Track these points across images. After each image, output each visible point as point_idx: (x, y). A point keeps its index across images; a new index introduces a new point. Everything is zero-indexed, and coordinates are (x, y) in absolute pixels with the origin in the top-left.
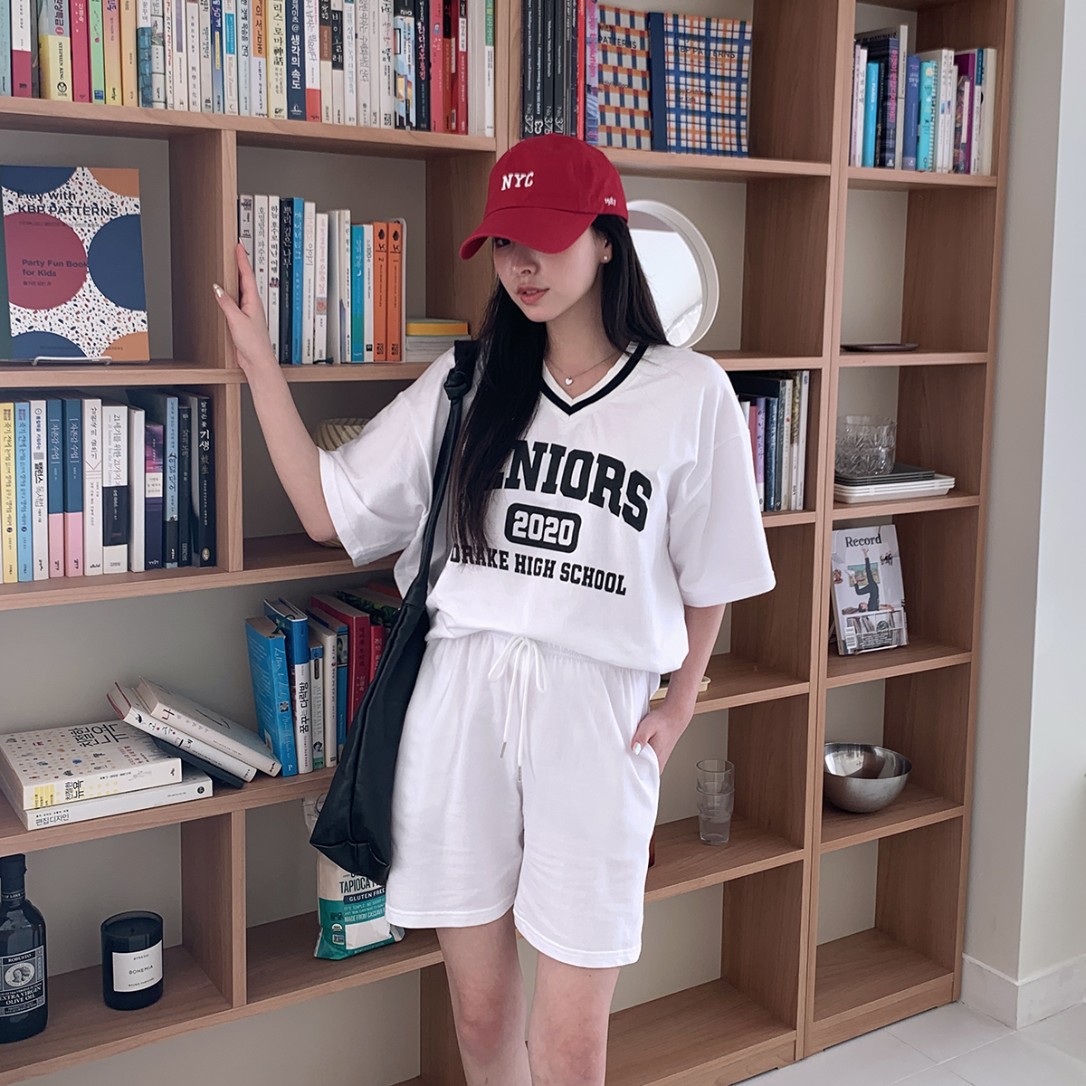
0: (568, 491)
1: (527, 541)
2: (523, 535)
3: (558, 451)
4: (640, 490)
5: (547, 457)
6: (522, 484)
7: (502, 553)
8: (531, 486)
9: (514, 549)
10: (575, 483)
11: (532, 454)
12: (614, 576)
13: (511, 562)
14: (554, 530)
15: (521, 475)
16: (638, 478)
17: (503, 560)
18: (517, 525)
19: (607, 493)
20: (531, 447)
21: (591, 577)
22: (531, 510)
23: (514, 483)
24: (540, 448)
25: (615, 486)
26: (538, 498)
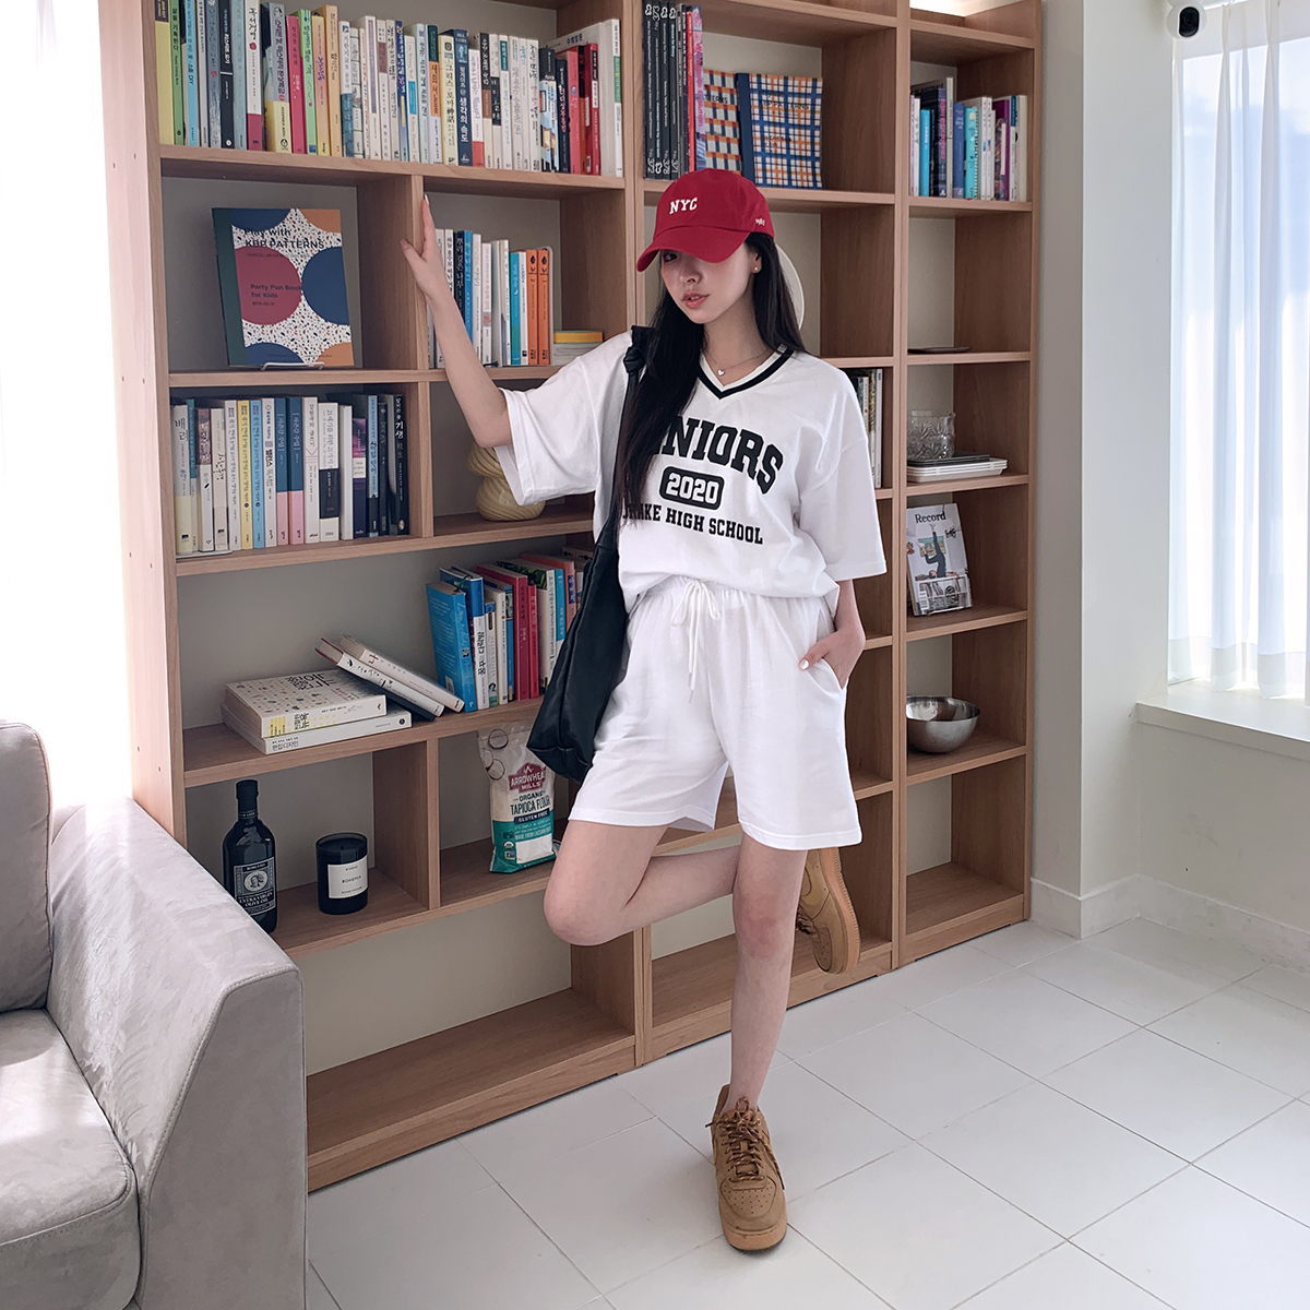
0: (714, 458)
1: (678, 499)
2: (675, 493)
3: (707, 426)
4: (773, 461)
5: (698, 431)
6: (677, 451)
7: (656, 507)
8: (683, 454)
9: (667, 504)
10: (720, 451)
11: (686, 428)
12: (751, 529)
13: (663, 514)
14: (701, 491)
15: (675, 444)
16: (772, 451)
17: (656, 513)
18: (670, 485)
19: (746, 460)
20: (685, 422)
21: (733, 530)
22: (683, 473)
23: (669, 451)
24: (693, 423)
25: (754, 454)
26: (688, 463)
